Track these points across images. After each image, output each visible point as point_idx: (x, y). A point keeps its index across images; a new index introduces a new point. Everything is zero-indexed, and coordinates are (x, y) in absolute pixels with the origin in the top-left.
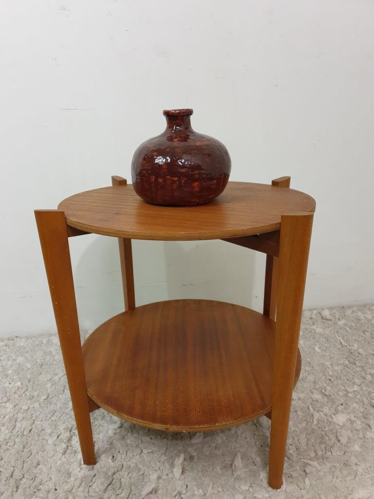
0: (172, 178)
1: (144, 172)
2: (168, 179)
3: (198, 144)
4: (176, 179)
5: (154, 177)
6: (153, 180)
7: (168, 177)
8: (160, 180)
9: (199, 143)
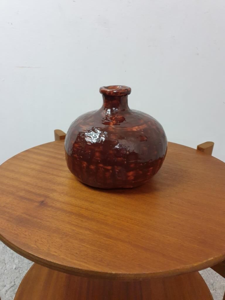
0: (106, 167)
1: (76, 155)
2: (102, 167)
3: (135, 129)
4: (109, 168)
5: (85, 163)
6: (85, 165)
7: (101, 165)
8: (92, 167)
9: (137, 127)
